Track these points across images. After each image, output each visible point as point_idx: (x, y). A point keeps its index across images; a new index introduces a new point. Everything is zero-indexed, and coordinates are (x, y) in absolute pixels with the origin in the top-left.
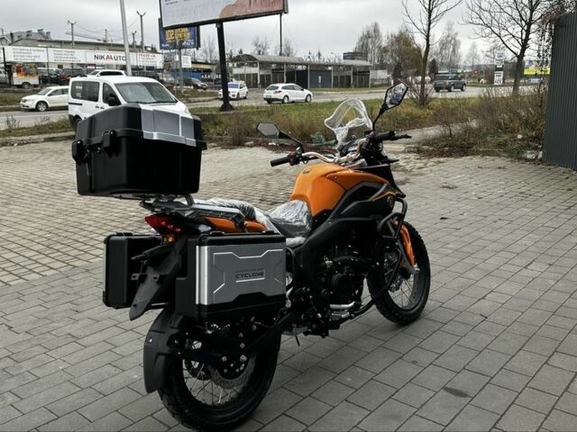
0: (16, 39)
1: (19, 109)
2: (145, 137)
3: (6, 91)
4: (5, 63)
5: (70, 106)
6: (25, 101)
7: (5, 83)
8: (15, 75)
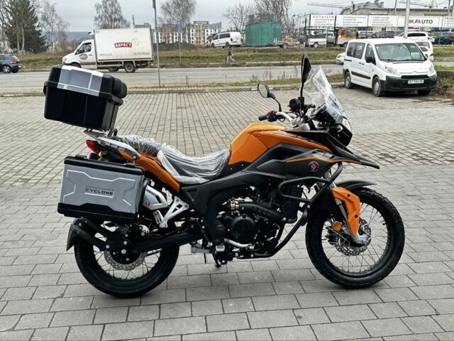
0: (356, 9)
1: (334, 63)
2: (58, 87)
3: (332, 49)
4: (335, 28)
5: (345, 62)
6: (339, 57)
7: (332, 43)
8: (340, 36)
